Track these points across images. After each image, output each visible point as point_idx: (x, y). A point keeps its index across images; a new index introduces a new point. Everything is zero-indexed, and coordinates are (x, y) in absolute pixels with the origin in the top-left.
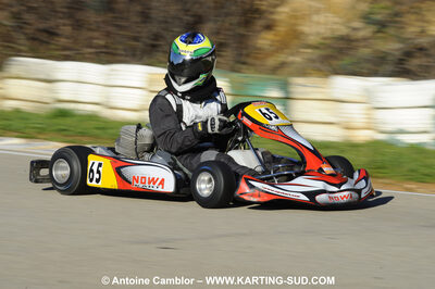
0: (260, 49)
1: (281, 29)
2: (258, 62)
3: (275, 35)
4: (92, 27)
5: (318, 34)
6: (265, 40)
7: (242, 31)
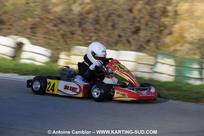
0: (166, 43)
1: (175, 35)
2: (165, 49)
3: (172, 37)
4: (90, 31)
6: (168, 40)
7: (158, 35)
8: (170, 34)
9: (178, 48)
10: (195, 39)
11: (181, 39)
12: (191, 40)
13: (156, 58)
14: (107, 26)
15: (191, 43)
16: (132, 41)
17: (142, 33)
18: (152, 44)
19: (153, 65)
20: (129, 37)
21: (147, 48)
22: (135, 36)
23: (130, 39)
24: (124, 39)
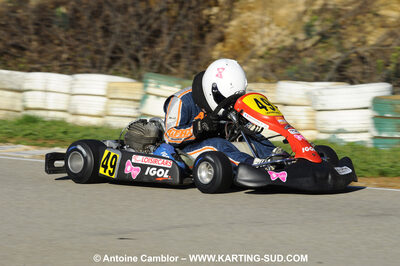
1: (231, 41)
3: (224, 46)
5: (264, 45)
8: (222, 39)
10: (270, 49)
13: (146, 86)
14: (95, 31)
15: (261, 57)
16: (142, 60)
17: (165, 40)
18: (183, 63)
21: (174, 70)
23: (140, 55)
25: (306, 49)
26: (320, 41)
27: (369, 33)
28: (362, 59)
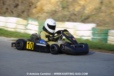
0: (33, 13)
1: (38, 8)
8: (36, 7)
9: (40, 16)
10: (49, 11)
11: (42, 10)
12: (47, 11)
13: (28, 21)
15: (47, 13)
16: (14, 12)
17: (20, 7)
18: (25, 13)
19: (26, 25)
20: (12, 9)
21: (23, 15)
22: (15, 9)
23: (13, 10)
24: (9, 11)
25: (59, 11)
26: (63, 9)
27: (75, 8)
28: (75, 15)
